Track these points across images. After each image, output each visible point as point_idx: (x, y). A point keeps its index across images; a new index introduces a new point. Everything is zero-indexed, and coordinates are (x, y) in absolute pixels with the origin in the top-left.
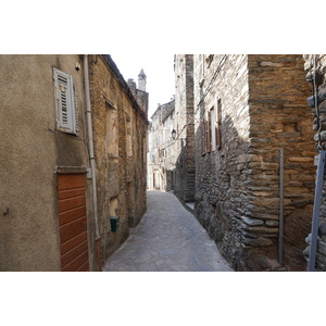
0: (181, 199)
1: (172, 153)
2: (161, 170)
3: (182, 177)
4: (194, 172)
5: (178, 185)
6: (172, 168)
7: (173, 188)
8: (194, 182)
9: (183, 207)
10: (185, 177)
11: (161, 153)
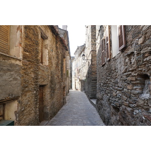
0: (88, 96)
1: (84, 71)
2: (78, 80)
3: (89, 83)
4: (96, 80)
5: (87, 88)
6: (84, 78)
7: (84, 89)
8: (96, 87)
9: (89, 102)
10: (91, 83)
11: (79, 71)
